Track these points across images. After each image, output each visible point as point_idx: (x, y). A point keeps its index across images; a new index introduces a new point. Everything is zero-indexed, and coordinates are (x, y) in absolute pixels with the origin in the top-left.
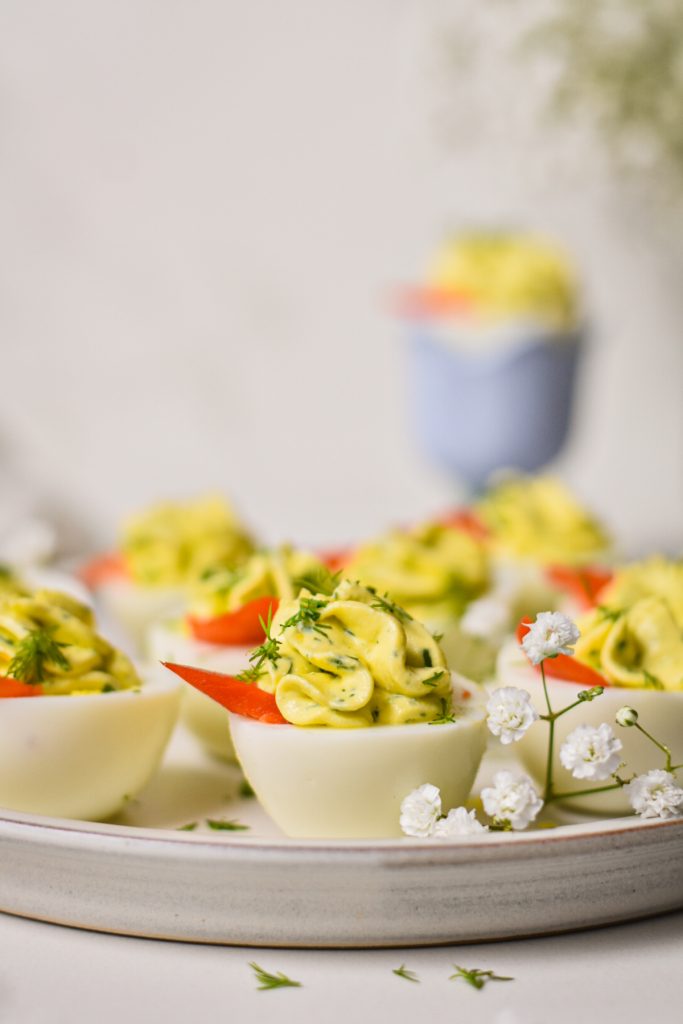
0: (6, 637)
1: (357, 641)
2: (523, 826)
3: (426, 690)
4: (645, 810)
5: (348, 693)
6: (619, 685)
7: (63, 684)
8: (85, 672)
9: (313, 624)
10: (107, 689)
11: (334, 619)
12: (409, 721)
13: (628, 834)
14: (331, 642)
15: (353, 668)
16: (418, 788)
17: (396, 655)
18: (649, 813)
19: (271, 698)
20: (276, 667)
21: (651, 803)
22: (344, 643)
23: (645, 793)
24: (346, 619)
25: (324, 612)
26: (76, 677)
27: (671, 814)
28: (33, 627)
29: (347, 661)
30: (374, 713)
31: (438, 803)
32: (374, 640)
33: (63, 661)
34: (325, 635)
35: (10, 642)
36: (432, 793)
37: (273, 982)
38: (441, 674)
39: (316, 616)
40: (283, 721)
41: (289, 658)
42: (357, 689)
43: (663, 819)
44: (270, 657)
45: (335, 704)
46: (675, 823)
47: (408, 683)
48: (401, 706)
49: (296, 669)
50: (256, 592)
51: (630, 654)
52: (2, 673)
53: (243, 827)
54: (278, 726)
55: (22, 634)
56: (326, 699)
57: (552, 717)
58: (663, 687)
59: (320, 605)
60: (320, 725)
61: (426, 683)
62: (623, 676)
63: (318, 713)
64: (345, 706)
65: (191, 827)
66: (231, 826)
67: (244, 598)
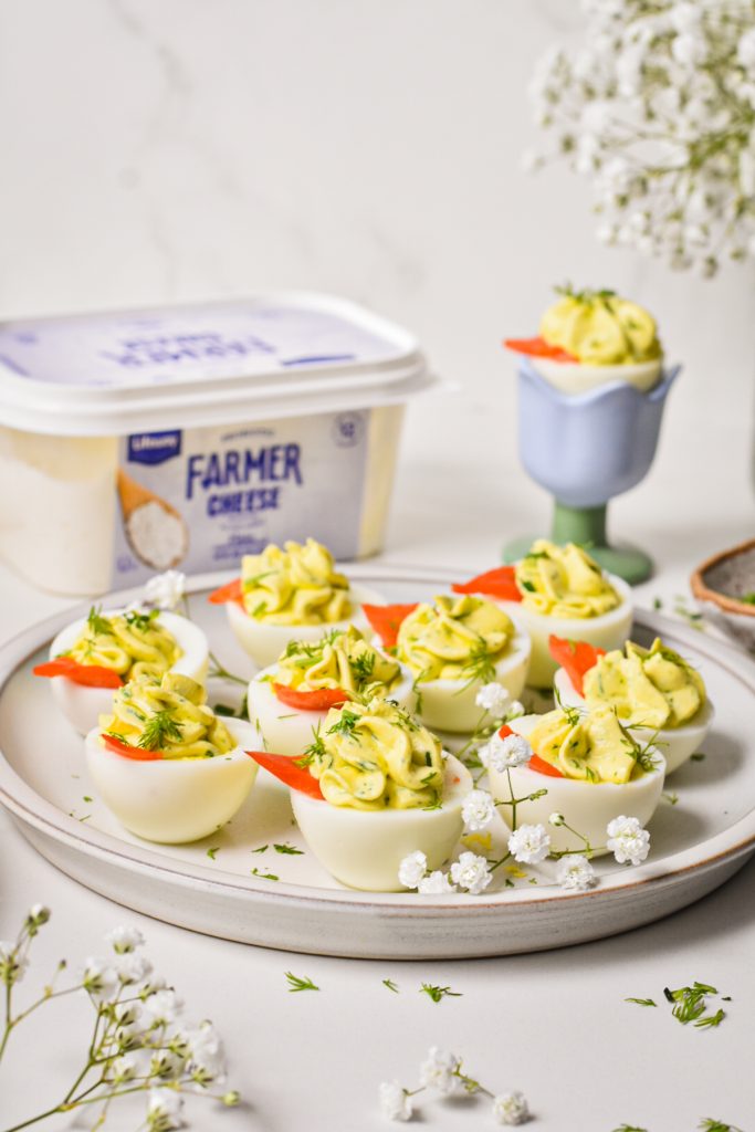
0: (140, 714)
1: (380, 744)
2: (478, 892)
3: (423, 786)
4: (565, 882)
5: (368, 787)
6: (569, 776)
7: (177, 750)
8: (193, 742)
9: (350, 731)
10: (210, 754)
11: (365, 728)
12: (409, 807)
13: (548, 903)
14: (361, 746)
15: (372, 771)
16: (412, 852)
17: (403, 761)
18: (566, 886)
19: (316, 783)
20: (321, 761)
21: (569, 879)
22: (370, 746)
23: (565, 872)
24: (373, 729)
25: (358, 723)
26: (187, 745)
27: (581, 889)
28: (160, 708)
29: (368, 765)
30: (387, 800)
31: (425, 866)
32: (391, 745)
33: (178, 734)
34: (357, 740)
35: (142, 718)
36: (421, 858)
37: (301, 985)
38: (435, 774)
39: (352, 725)
40: (323, 799)
41: (331, 755)
42: (374, 785)
43: (574, 892)
44: (319, 753)
45: (358, 795)
46: (583, 895)
47: (410, 781)
48: (404, 796)
49: (335, 764)
50: (324, 672)
51: (581, 748)
52: (134, 741)
53: (300, 853)
54: (320, 802)
55: (151, 714)
56: (352, 789)
57: (514, 803)
58: (600, 780)
59: (356, 718)
60: (349, 806)
61: (423, 781)
62: (572, 770)
63: (347, 798)
64: (365, 797)
65: (263, 849)
66: (291, 851)
67: (315, 676)
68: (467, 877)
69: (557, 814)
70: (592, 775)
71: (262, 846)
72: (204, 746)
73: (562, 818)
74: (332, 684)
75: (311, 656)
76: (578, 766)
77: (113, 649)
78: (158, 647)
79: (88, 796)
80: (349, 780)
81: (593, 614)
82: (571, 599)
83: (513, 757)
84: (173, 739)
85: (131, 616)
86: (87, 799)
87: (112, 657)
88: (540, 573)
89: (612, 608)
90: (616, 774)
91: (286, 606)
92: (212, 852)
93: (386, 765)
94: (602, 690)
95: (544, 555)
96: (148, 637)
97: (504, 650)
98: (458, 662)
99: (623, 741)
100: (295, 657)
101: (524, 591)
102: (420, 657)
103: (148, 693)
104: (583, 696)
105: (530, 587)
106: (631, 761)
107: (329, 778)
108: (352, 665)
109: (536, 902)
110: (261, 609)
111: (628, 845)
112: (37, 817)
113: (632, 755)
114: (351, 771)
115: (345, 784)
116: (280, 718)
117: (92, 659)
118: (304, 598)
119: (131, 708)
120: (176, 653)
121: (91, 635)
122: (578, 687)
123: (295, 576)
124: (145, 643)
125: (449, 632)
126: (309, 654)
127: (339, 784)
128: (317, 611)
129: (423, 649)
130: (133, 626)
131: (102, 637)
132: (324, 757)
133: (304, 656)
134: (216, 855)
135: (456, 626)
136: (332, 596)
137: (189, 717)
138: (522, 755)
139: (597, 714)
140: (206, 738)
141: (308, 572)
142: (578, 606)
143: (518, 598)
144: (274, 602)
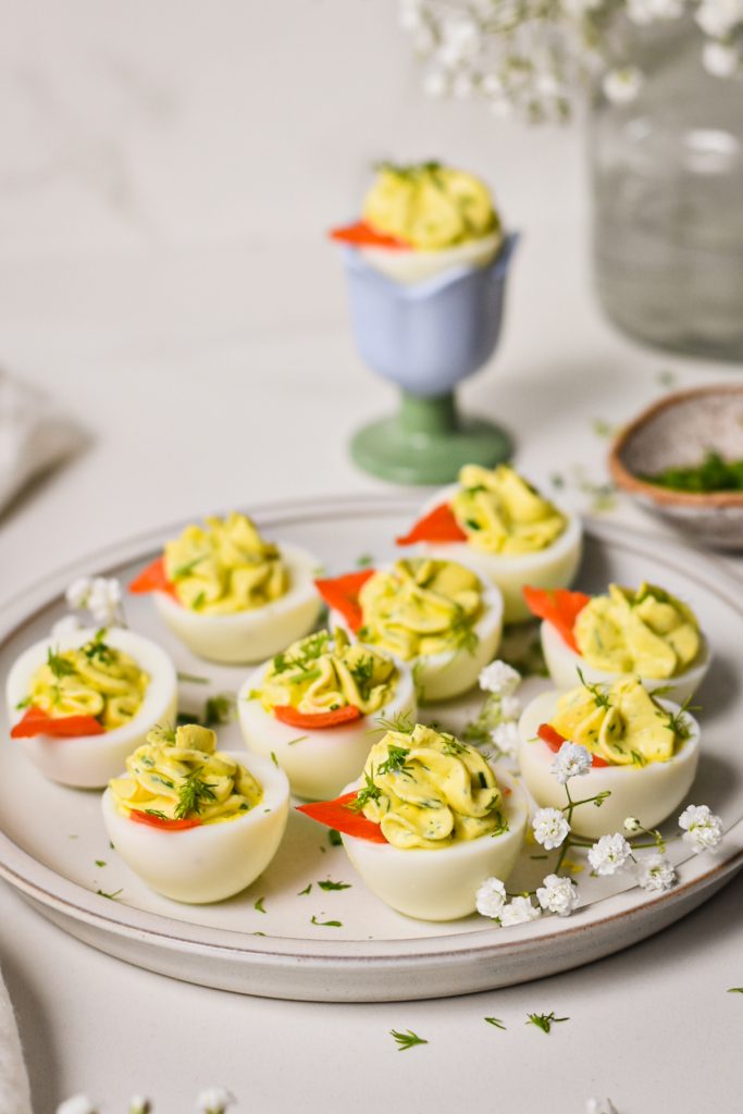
0: (166, 780)
1: (432, 775)
2: (568, 914)
3: (487, 812)
4: (648, 885)
5: (436, 826)
6: (617, 764)
7: (213, 811)
8: (226, 800)
9: (401, 768)
10: (244, 807)
11: (416, 761)
12: (478, 836)
13: (640, 911)
14: (416, 781)
15: (438, 809)
16: (486, 880)
17: (466, 792)
18: (651, 888)
19: (378, 826)
20: (378, 805)
21: (653, 881)
22: (424, 778)
23: (648, 874)
24: (422, 760)
25: (408, 758)
26: (222, 803)
27: (665, 888)
28: (186, 771)
29: (433, 804)
30: (455, 835)
31: (504, 893)
32: (446, 774)
33: (212, 796)
34: (410, 776)
35: (170, 785)
36: (499, 886)
37: (409, 1041)
38: (497, 796)
39: (401, 761)
40: (386, 842)
41: (387, 796)
42: (444, 824)
43: (659, 894)
44: (373, 796)
45: (427, 835)
46: (669, 895)
47: (476, 811)
48: (471, 826)
49: (393, 804)
50: (326, 688)
51: (618, 730)
52: (170, 812)
53: (347, 886)
54: (383, 847)
55: (180, 781)
56: (419, 830)
57: (571, 806)
58: (647, 761)
59: (406, 753)
60: (417, 847)
61: (487, 808)
62: (616, 757)
63: (415, 840)
64: (435, 836)
65: (308, 891)
66: (338, 887)
67: (318, 693)
68: (557, 901)
69: (633, 819)
70: (638, 758)
71: (306, 887)
72: (236, 800)
73: (637, 822)
74: (338, 699)
75: (306, 670)
76: (621, 751)
77: (83, 691)
78: (124, 677)
79: (100, 859)
80: (412, 821)
81: (547, 544)
82: (522, 532)
83: (575, 768)
84: (208, 801)
85: (88, 648)
86: (100, 864)
87: (83, 700)
88: (483, 508)
89: (560, 533)
90: (659, 751)
91: (226, 591)
92: (259, 906)
93: (444, 795)
94: (601, 645)
95: (481, 488)
96: (113, 669)
97: (480, 611)
98: (438, 634)
99: (658, 714)
100: (288, 674)
101: (469, 531)
102: (394, 635)
103: (172, 758)
104: (579, 652)
105: (475, 525)
106: (670, 734)
107: (390, 821)
108: (353, 673)
109: (628, 913)
110: (199, 602)
111: (705, 836)
112: (84, 911)
113: (669, 727)
114: (412, 811)
115: (412, 827)
116: (291, 743)
117: (64, 708)
118: (244, 580)
119: (155, 775)
120: (143, 679)
121: (52, 680)
122: (571, 642)
123: (228, 555)
124: (110, 675)
125: (419, 601)
126: (302, 667)
127: (401, 826)
128: (259, 592)
129: (398, 625)
130: (96, 659)
131: (66, 681)
132: (381, 799)
133: (297, 671)
134: (265, 906)
135: (427, 596)
136: (270, 574)
137: (214, 773)
138: (582, 763)
139: (624, 688)
140: (235, 791)
141: (242, 549)
142: (530, 539)
143: (462, 537)
144: (212, 590)
